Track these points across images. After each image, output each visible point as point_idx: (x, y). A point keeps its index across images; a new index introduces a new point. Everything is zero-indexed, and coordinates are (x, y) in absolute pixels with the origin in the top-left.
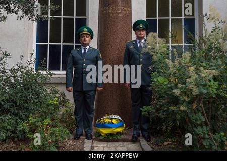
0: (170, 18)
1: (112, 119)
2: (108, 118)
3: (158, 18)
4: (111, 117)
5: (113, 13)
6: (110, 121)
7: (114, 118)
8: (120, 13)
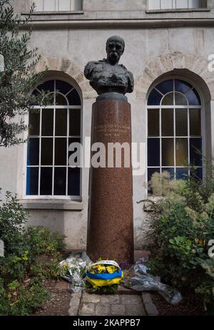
0: (175, 137)
1: (106, 265)
2: (102, 265)
3: (161, 137)
4: (105, 262)
5: (109, 133)
6: (104, 268)
7: (109, 265)
8: (117, 133)
